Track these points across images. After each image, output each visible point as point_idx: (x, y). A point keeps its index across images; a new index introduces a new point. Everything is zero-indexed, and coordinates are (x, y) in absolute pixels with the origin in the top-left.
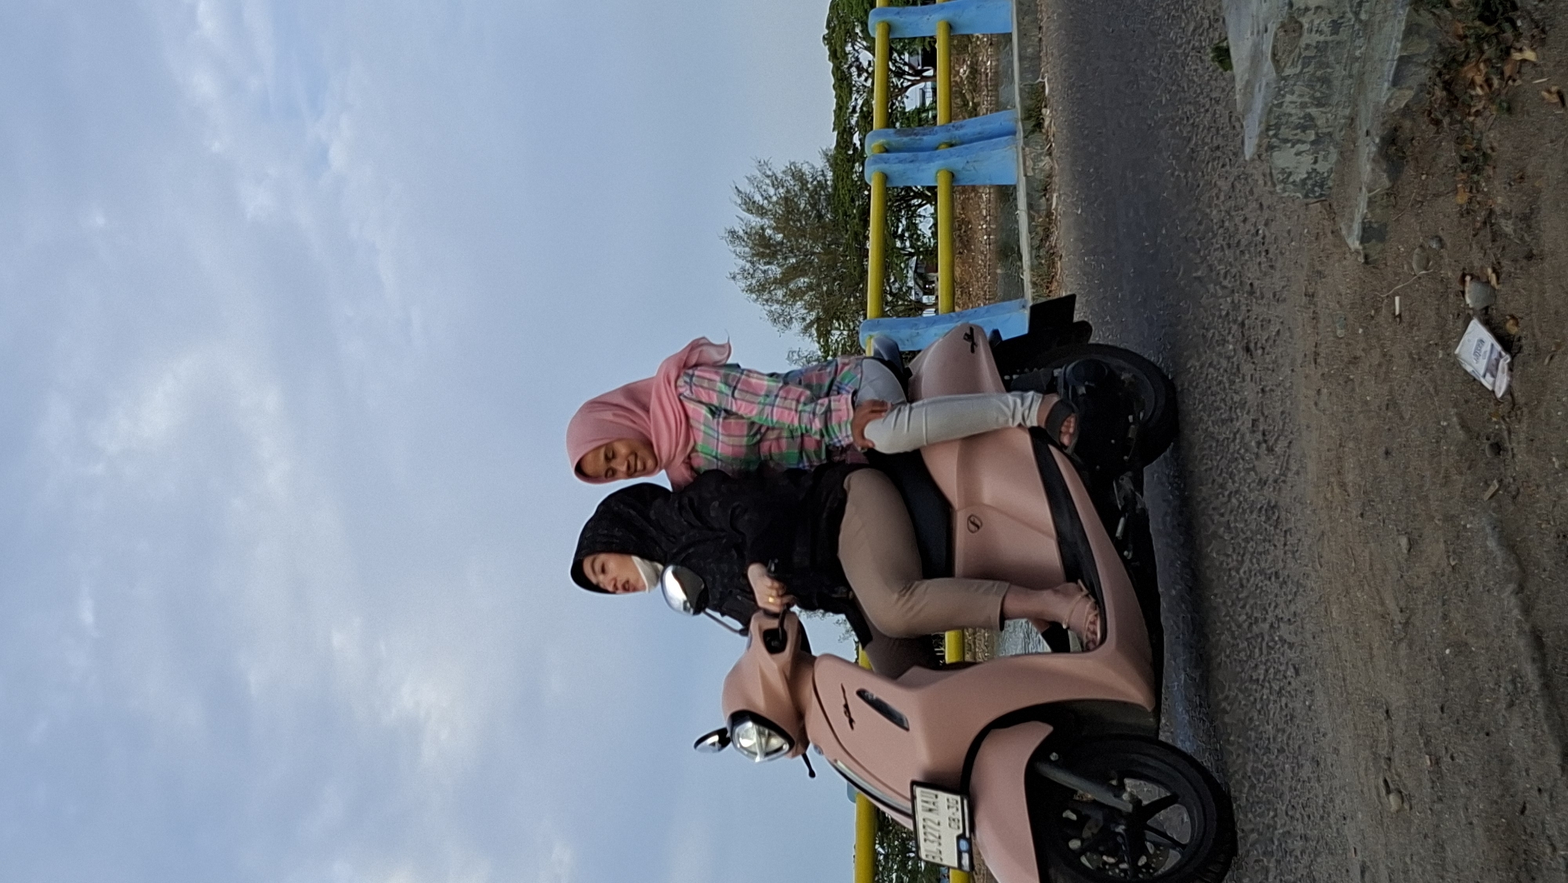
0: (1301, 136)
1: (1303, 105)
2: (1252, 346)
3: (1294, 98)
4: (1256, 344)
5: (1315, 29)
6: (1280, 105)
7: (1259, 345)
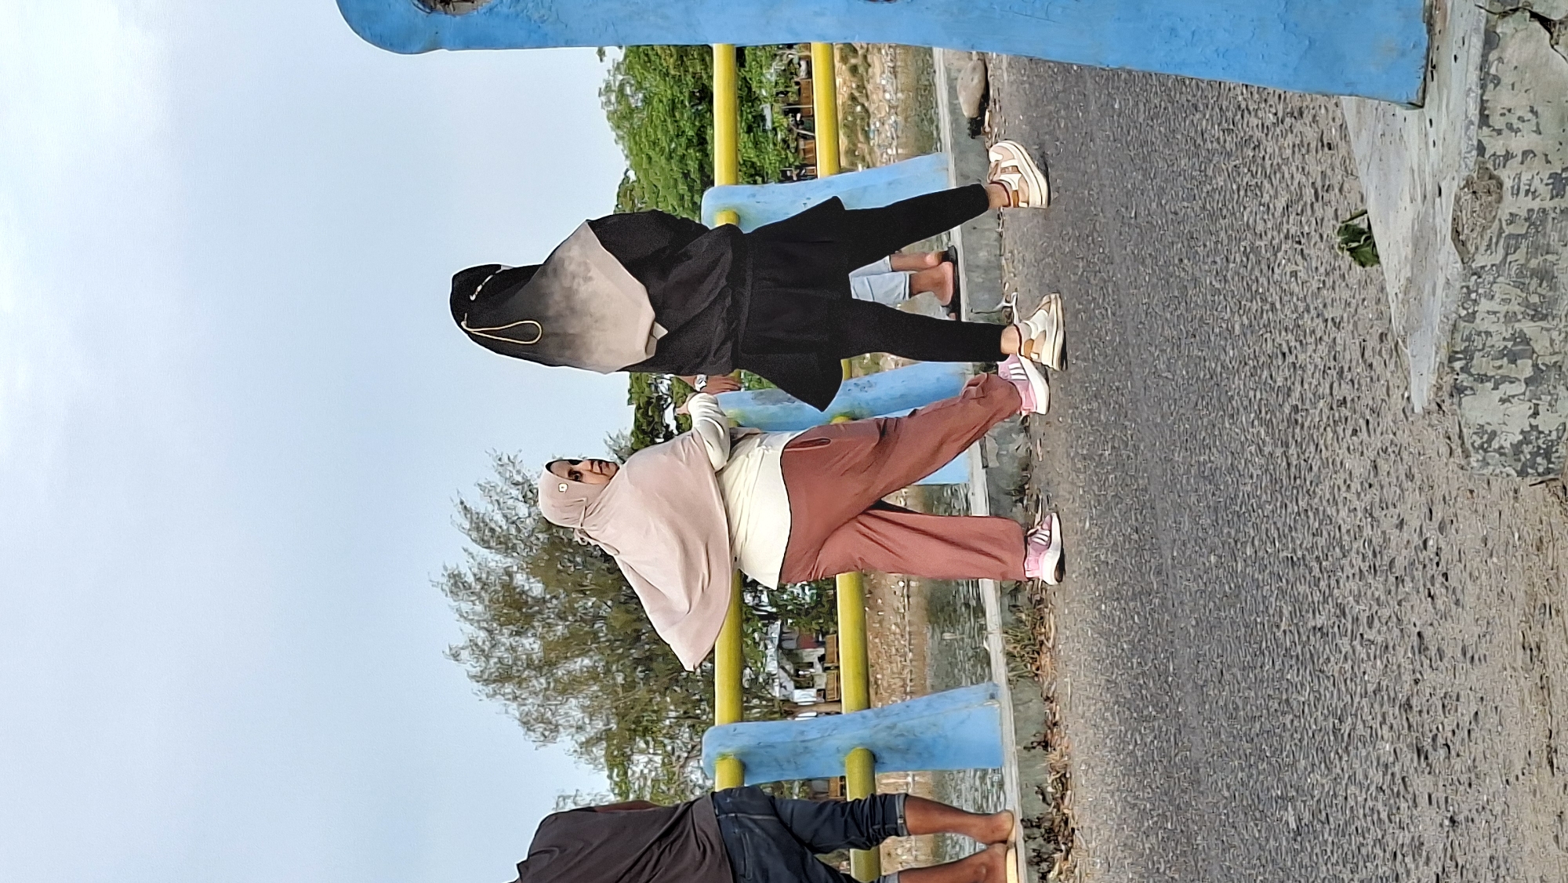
0: (1508, 369)
1: (1510, 318)
2: (1427, 743)
3: (1494, 306)
4: (1434, 739)
5: (1523, 188)
6: (1470, 318)
7: (1440, 741)
